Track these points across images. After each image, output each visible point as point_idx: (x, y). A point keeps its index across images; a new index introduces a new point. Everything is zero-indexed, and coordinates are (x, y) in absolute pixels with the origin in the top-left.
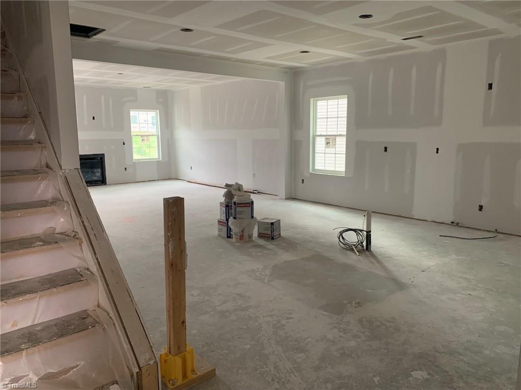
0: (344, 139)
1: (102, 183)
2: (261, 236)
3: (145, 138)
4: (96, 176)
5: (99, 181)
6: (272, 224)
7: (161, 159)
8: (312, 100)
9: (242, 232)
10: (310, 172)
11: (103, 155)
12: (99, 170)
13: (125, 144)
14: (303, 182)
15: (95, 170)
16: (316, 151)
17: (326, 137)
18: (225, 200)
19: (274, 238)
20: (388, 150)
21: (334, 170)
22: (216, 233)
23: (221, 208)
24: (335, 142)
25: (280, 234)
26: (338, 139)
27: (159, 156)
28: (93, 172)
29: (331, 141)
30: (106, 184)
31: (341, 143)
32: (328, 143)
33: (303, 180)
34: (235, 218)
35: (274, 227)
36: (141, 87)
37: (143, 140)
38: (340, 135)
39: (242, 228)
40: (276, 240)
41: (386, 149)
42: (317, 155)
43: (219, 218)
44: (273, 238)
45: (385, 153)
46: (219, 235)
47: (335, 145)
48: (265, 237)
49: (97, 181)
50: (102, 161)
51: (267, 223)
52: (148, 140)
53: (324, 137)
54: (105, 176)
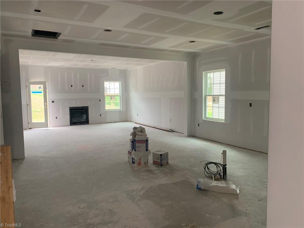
0: (224, 97)
1: (87, 123)
2: (155, 163)
3: (113, 97)
4: (83, 119)
5: (85, 122)
6: (161, 155)
7: (121, 110)
8: (204, 73)
9: (140, 160)
10: (203, 119)
11: (88, 107)
12: (85, 116)
13: (100, 100)
14: (199, 126)
15: (83, 116)
16: (207, 105)
17: (214, 96)
18: (132, 138)
19: (163, 165)
20: (252, 105)
21: (218, 118)
22: (127, 159)
23: (130, 143)
24: (219, 100)
25: (168, 162)
26: (220, 97)
27: (120, 108)
28: (82, 117)
29: (216, 99)
30: (89, 124)
31: (222, 100)
32: (214, 100)
33: (199, 124)
34: (135, 151)
35: (163, 158)
36: (110, 68)
37: (111, 98)
38: (222, 95)
39: (139, 158)
40: (163, 167)
41: (251, 105)
42: (208, 108)
43: (129, 149)
44: (161, 165)
45: (250, 107)
46: (128, 161)
47: (218, 101)
48: (157, 164)
49: (84, 122)
50: (87, 111)
51: (158, 154)
52: (114, 99)
53: (212, 97)
54: (88, 119)
